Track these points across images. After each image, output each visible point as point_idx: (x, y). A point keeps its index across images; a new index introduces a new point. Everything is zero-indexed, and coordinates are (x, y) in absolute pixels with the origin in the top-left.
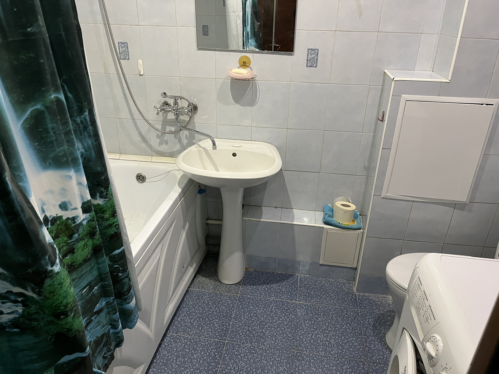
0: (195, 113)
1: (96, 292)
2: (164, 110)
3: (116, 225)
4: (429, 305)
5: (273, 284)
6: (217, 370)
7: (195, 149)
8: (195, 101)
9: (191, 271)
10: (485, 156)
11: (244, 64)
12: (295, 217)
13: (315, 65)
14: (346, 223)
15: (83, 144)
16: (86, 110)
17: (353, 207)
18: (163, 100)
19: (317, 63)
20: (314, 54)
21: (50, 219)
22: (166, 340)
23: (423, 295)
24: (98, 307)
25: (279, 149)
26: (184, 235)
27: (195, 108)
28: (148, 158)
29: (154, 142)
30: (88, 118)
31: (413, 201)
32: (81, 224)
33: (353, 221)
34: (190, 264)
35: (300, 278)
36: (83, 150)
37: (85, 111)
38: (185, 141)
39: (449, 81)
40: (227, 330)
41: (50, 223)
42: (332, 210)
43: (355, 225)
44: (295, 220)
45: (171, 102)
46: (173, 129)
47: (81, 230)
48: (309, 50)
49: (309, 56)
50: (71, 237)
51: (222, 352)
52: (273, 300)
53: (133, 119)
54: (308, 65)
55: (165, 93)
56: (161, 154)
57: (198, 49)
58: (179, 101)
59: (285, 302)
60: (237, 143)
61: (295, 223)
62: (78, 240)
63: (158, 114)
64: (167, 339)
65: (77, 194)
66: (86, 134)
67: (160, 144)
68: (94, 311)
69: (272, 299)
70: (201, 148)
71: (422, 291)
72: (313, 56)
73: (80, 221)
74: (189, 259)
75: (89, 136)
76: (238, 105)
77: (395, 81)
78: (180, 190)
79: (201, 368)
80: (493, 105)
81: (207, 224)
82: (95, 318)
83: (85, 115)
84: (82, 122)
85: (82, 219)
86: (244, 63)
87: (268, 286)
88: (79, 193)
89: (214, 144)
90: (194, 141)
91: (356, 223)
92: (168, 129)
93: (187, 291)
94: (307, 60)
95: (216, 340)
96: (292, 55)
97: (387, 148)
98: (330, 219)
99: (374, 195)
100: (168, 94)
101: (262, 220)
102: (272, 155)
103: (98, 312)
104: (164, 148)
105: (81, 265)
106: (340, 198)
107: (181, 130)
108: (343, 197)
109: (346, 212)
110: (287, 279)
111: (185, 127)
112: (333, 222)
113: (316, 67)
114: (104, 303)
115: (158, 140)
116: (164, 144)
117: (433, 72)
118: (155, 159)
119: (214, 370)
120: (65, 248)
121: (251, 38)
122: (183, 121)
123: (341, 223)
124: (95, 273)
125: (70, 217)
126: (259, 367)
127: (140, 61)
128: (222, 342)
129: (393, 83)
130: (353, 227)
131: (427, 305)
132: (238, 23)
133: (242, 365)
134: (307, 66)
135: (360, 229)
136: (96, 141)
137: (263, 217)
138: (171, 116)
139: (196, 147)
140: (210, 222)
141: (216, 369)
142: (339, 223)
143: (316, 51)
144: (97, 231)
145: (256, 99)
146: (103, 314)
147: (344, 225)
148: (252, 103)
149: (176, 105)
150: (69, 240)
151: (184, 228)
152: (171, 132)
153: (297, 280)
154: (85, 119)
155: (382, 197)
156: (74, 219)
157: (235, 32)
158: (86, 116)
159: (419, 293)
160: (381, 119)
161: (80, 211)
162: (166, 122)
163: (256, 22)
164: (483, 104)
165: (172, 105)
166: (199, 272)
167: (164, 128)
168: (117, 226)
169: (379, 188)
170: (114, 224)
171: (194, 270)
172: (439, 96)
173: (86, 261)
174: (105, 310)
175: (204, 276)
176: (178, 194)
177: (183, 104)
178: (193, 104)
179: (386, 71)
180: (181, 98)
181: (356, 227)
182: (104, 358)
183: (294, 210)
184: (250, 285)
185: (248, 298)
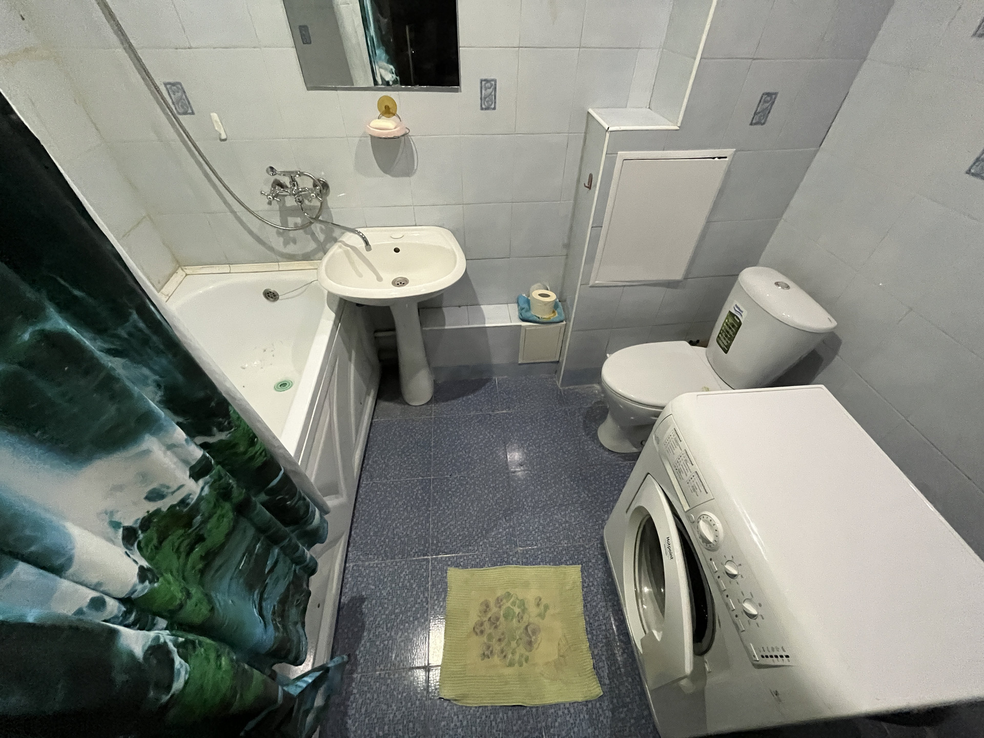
0: (327, 194)
1: (260, 551)
2: (277, 195)
3: (261, 454)
4: (696, 472)
5: (468, 395)
6: (430, 514)
7: (340, 250)
8: (322, 176)
9: (370, 401)
10: (709, 222)
11: (388, 111)
12: (486, 316)
13: (493, 106)
14: (546, 316)
15: (151, 369)
16: (130, 310)
17: (553, 297)
18: (272, 179)
19: (495, 103)
20: (490, 88)
21: (137, 525)
22: (361, 492)
23: (684, 455)
24: (270, 563)
25: (454, 233)
26: (352, 367)
27: (324, 187)
28: (274, 266)
29: (277, 242)
30: (141, 325)
31: (624, 286)
32: (200, 498)
33: (554, 312)
34: (368, 394)
35: (498, 383)
36: (157, 377)
37: (131, 314)
38: (321, 237)
39: (678, 128)
40: (430, 463)
41: (140, 532)
42: (528, 302)
43: (556, 317)
44: (487, 321)
45: (286, 180)
46: (299, 220)
47: (203, 506)
48: (482, 81)
49: (483, 92)
50: (189, 525)
51: (429, 491)
52: (474, 415)
53: (233, 212)
54: (484, 106)
55: (272, 168)
56: (291, 258)
57: (308, 89)
58: (297, 178)
59: (487, 414)
60: (398, 232)
61: (487, 325)
62: (204, 522)
63: (270, 203)
64: (362, 490)
65: (173, 466)
66: (149, 351)
67: (286, 243)
68: (266, 572)
69: (472, 413)
70: (349, 248)
71: (683, 449)
72: (489, 91)
73: (195, 498)
74: (365, 388)
75: (159, 352)
76: (388, 176)
77: (611, 131)
78: (333, 315)
79: (411, 516)
80: (726, 158)
81: (375, 338)
82: (270, 579)
83: (131, 321)
84: (130, 334)
85: (198, 491)
86: (387, 108)
87: (464, 399)
88: (175, 460)
89: (367, 243)
90: (334, 235)
91: (557, 315)
92: (293, 221)
93: (371, 423)
94: (481, 99)
95: (420, 478)
96: (457, 91)
97: (598, 226)
98: (527, 315)
99: (581, 285)
100: (279, 169)
101: (446, 327)
102: (449, 248)
103: (271, 571)
104: (291, 249)
105: (223, 546)
106: (536, 286)
107: (311, 223)
108: (539, 284)
109: (546, 304)
110: (484, 384)
111: (316, 219)
112: (531, 319)
113: (494, 109)
114: (276, 551)
115: (281, 240)
116: (291, 244)
117: (649, 110)
118: (284, 265)
119: (426, 515)
120: (186, 543)
121: (379, 47)
122: (311, 209)
123: (540, 316)
124: (251, 532)
125: (175, 503)
126: (474, 499)
127: (215, 116)
128: (427, 479)
129: (608, 135)
130: (555, 320)
131: (693, 471)
132: (356, 24)
133: (455, 501)
134: (482, 109)
135: (562, 321)
136: (175, 355)
137: (447, 323)
138: (291, 202)
139: (340, 247)
140: (380, 334)
141: (428, 512)
142: (539, 318)
143: (493, 83)
144: (232, 487)
145: (414, 165)
146: (280, 565)
147: (544, 320)
148: (408, 172)
149: (294, 186)
150: (188, 530)
151: (350, 360)
152: (297, 228)
153: (495, 384)
154: (136, 327)
155: (589, 285)
156: (183, 502)
157: (354, 41)
158: (135, 321)
159: (677, 451)
160: (587, 185)
161: (192, 482)
162: (285, 212)
163: (381, 18)
164: (714, 158)
165: (289, 186)
166: (379, 397)
167: (284, 222)
168: (263, 453)
169: (587, 275)
170: (258, 453)
171: (373, 399)
172: (664, 150)
173: (229, 535)
174: (282, 556)
175: (387, 400)
176: (331, 323)
177: (305, 183)
178: (319, 180)
179: (591, 111)
180: (301, 174)
181: (558, 320)
182: (298, 606)
183: (482, 306)
184: (443, 402)
185: (445, 419)
